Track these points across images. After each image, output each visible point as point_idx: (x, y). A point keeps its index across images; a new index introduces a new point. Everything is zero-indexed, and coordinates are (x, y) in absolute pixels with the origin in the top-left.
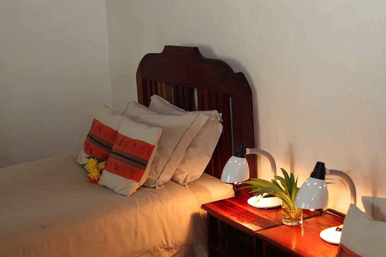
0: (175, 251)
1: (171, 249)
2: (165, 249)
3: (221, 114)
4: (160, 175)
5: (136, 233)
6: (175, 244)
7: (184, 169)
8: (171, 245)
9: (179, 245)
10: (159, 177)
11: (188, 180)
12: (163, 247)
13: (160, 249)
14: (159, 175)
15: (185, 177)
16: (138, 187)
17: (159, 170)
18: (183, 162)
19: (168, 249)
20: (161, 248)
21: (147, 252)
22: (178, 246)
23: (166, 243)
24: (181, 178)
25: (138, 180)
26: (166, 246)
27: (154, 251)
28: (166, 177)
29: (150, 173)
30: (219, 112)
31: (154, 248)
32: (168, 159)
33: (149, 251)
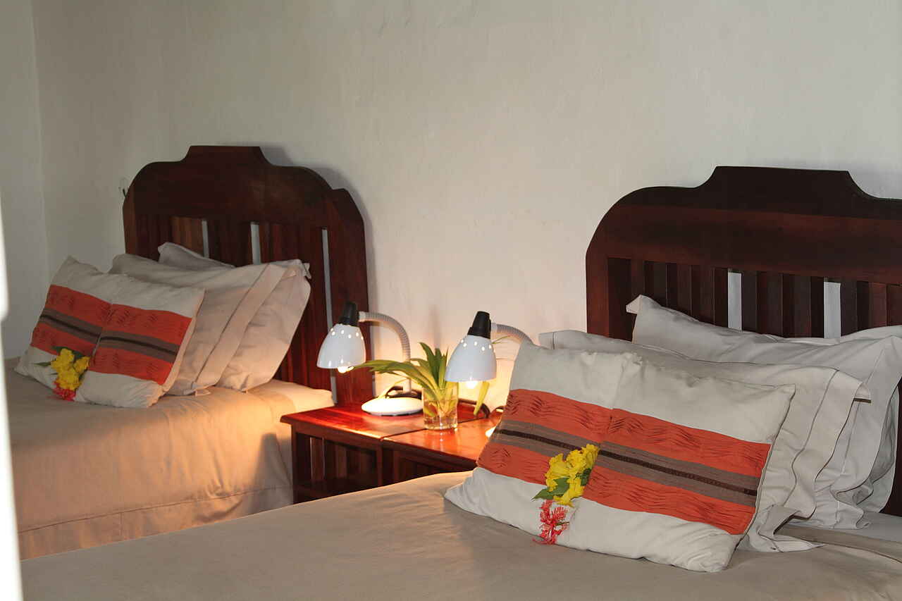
0: (235, 500)
1: (229, 495)
2: (217, 495)
3: (307, 266)
4: (199, 375)
5: (169, 463)
6: (235, 487)
7: (241, 366)
8: (228, 489)
9: (242, 488)
10: (197, 378)
11: (250, 385)
12: (214, 491)
13: (208, 494)
14: (197, 375)
15: (242, 381)
16: (161, 394)
17: (198, 364)
18: (237, 355)
19: (223, 496)
20: (211, 493)
21: (187, 498)
22: (239, 490)
23: (218, 484)
24: (237, 381)
25: (161, 381)
26: (220, 491)
27: (200, 497)
28: (209, 378)
29: (181, 371)
30: (303, 262)
31: (199, 492)
32: (212, 347)
33: (191, 497)
